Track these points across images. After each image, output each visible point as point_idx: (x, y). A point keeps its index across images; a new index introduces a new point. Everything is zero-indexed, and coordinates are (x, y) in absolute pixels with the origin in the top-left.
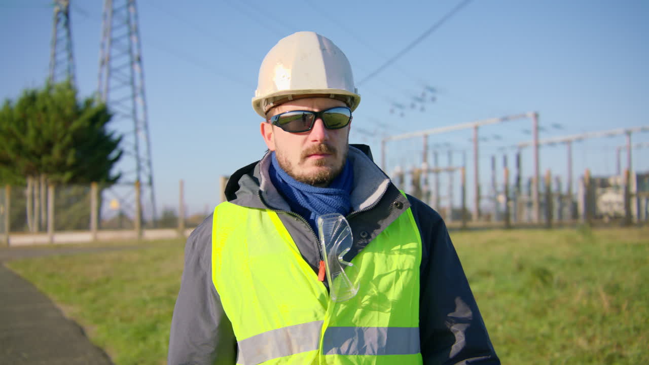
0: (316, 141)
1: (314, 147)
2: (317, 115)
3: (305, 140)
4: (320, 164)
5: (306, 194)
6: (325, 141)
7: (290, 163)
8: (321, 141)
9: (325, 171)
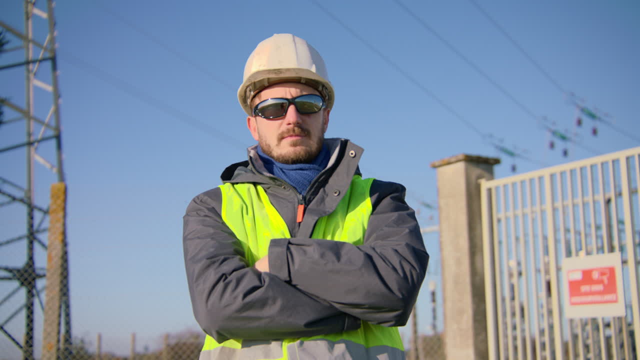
0: (289, 124)
1: (288, 130)
2: (291, 102)
3: (281, 124)
4: (294, 145)
5: (284, 170)
6: (297, 124)
7: (269, 146)
8: (294, 124)
9: (300, 150)
